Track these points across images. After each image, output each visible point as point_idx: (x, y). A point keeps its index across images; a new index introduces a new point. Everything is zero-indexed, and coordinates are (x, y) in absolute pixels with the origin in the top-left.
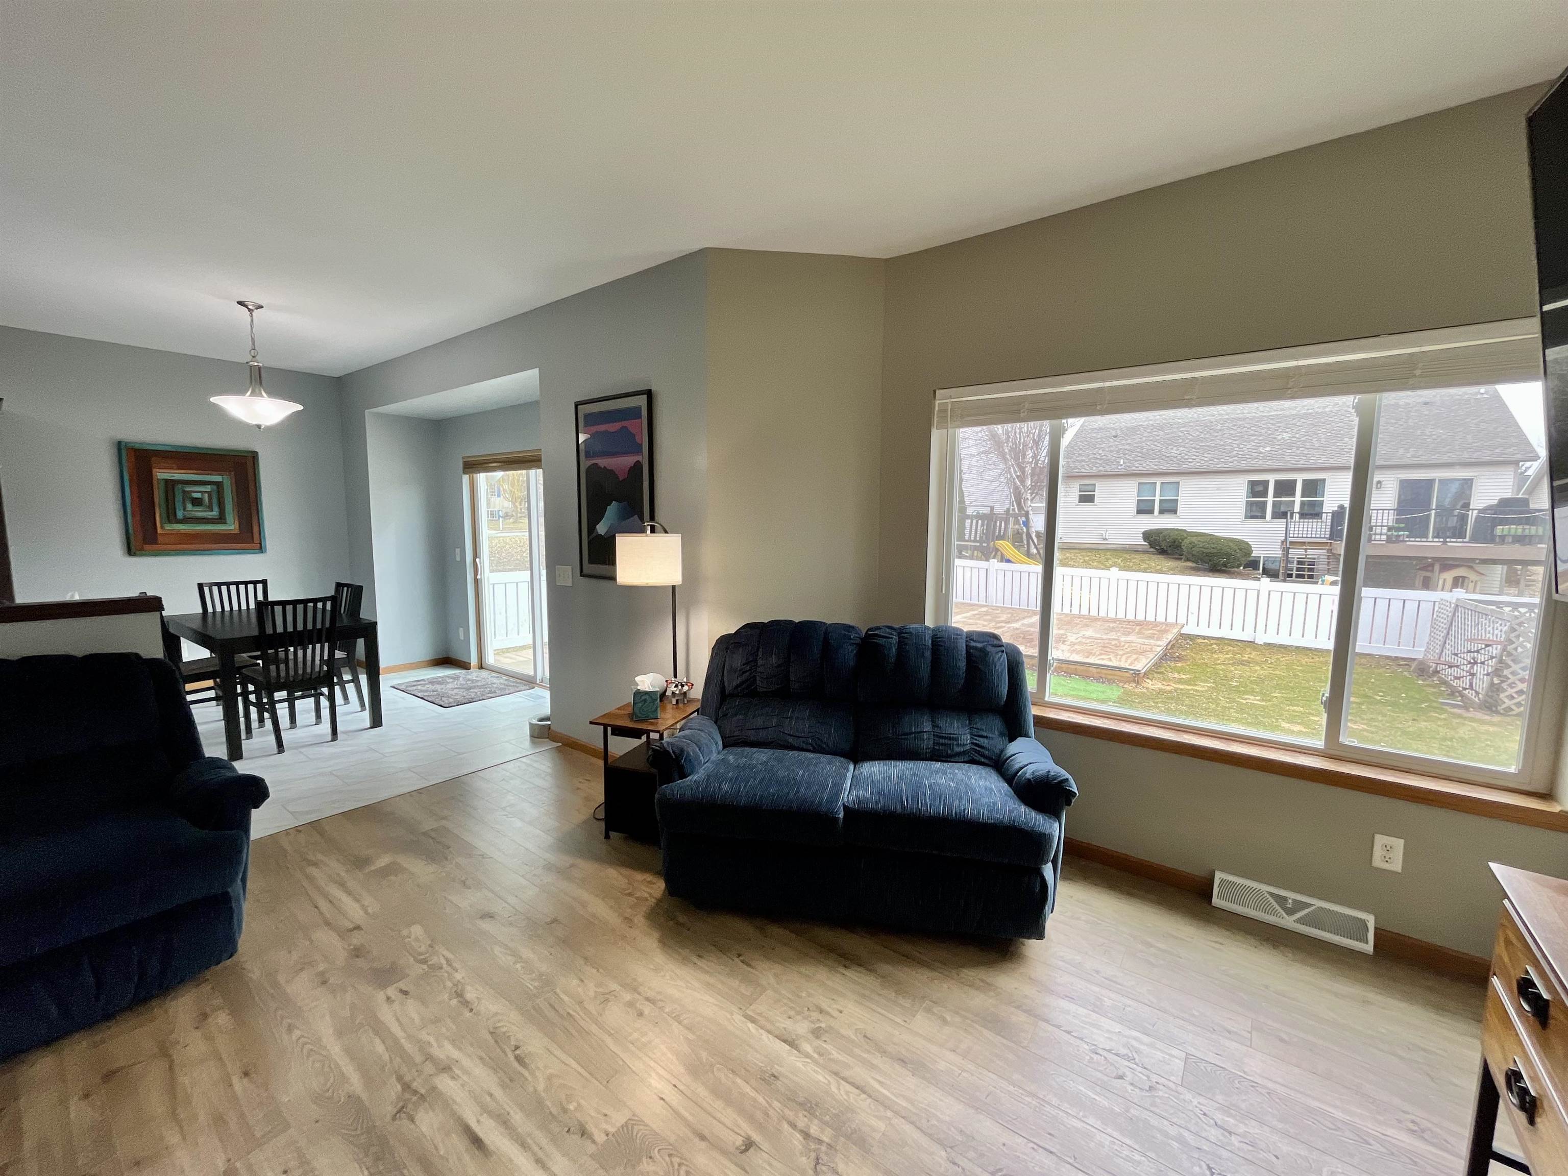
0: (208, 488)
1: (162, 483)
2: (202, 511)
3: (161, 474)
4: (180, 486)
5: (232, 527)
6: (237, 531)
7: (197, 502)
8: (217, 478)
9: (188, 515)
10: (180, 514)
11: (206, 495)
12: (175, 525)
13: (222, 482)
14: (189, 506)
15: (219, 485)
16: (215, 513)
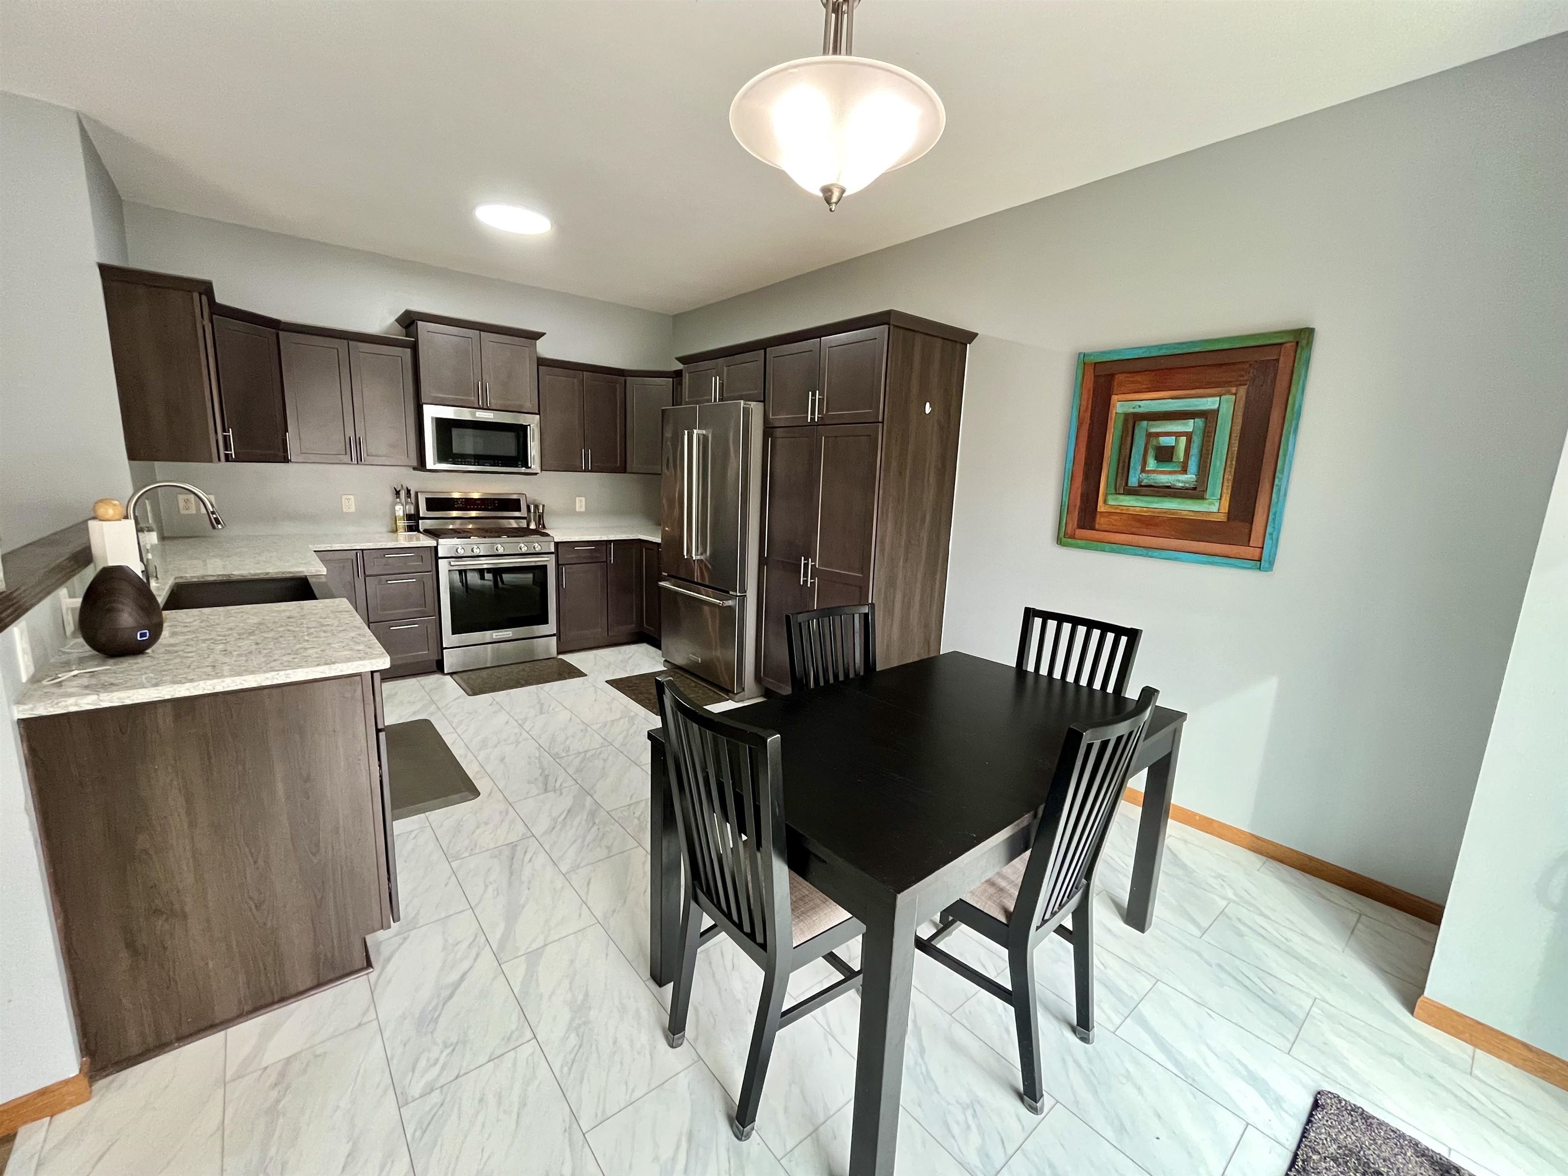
0: (1188, 426)
1: (1122, 417)
2: (1170, 473)
3: (1121, 406)
4: (1145, 423)
5: (1215, 509)
6: (1222, 518)
7: (1165, 455)
8: (1209, 403)
9: (1147, 479)
10: (1133, 481)
11: (1183, 440)
12: (1122, 497)
13: (1218, 410)
14: (1152, 464)
15: (1210, 417)
16: (1189, 478)
